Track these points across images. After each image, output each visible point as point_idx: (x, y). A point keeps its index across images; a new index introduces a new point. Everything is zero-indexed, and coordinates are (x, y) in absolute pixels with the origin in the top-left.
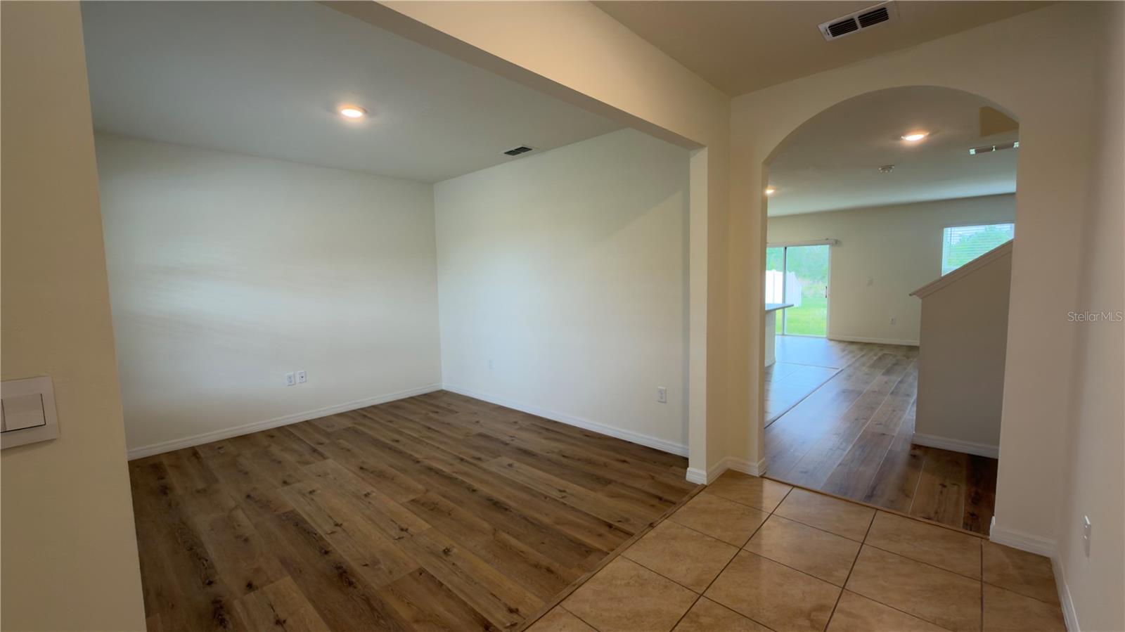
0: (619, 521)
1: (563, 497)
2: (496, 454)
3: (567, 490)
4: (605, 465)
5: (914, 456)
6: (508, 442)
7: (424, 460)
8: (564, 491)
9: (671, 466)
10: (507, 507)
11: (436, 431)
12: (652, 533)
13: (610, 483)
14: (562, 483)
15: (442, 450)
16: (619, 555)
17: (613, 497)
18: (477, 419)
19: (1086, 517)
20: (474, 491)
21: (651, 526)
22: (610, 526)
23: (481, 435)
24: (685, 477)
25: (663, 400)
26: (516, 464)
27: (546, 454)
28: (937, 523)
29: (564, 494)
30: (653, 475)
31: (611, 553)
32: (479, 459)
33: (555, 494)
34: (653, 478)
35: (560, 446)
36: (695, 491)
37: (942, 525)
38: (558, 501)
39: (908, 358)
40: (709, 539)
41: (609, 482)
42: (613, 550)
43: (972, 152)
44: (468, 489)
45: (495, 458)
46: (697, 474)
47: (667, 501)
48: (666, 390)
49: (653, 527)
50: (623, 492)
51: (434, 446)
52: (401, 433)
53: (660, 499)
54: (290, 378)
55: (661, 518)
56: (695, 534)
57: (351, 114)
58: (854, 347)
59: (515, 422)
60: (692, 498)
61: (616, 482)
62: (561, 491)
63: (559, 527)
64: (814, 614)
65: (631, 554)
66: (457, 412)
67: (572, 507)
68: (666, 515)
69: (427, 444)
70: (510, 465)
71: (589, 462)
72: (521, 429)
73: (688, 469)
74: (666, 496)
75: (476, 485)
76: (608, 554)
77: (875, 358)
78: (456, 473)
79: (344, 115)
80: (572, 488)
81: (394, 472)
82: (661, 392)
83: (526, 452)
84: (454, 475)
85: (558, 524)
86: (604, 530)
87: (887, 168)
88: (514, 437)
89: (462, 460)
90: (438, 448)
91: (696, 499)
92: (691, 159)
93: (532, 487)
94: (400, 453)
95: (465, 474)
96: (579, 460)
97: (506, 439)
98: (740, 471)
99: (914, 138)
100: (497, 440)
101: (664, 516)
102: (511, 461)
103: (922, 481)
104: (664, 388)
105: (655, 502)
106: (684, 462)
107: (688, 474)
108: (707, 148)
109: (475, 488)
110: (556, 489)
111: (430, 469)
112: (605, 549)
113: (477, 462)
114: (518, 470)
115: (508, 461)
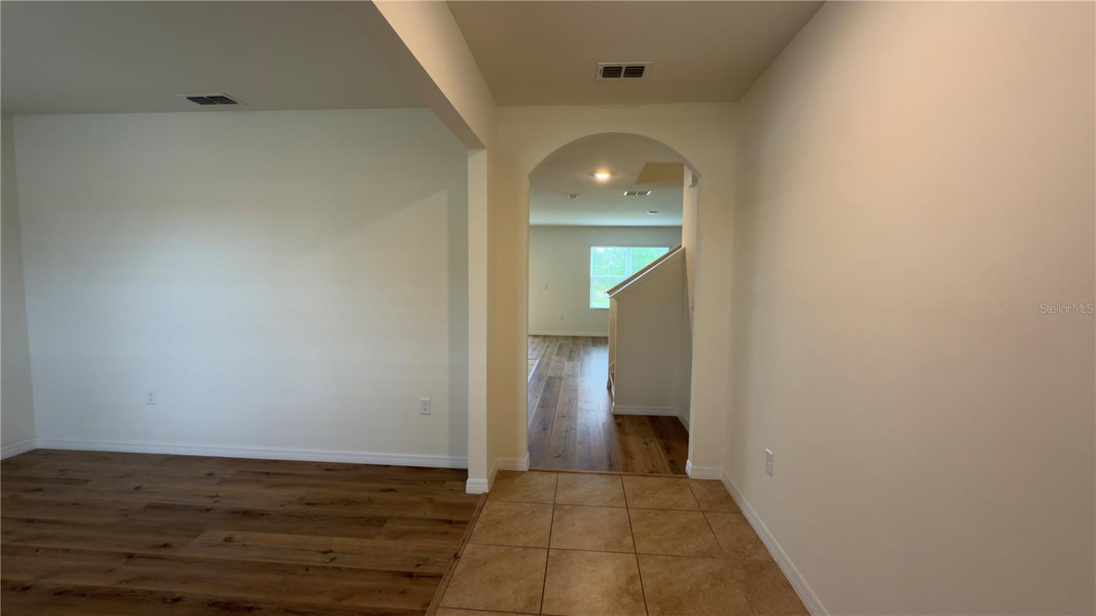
0: (418, 565)
1: (333, 560)
2: (194, 531)
3: (332, 548)
4: (370, 501)
5: (619, 425)
6: (209, 506)
8: (330, 551)
9: (445, 482)
10: (251, 605)
11: (46, 522)
12: (460, 566)
13: (385, 522)
14: (322, 541)
15: (80, 552)
16: (438, 607)
17: (397, 537)
18: (137, 485)
19: (767, 449)
20: (177, 600)
21: (456, 557)
22: (410, 575)
23: (153, 508)
24: (465, 490)
25: (427, 412)
26: (238, 535)
27: (282, 508)
28: (658, 475)
29: (331, 555)
30: (431, 497)
31: (429, 609)
32: (166, 546)
33: (319, 560)
34: (431, 501)
35: (297, 492)
36: (481, 502)
37: (662, 475)
38: (328, 568)
39: (577, 346)
40: (517, 550)
41: (383, 521)
42: (428, 605)
43: (626, 193)
44: (164, 600)
45: (195, 536)
46: (477, 483)
47: (458, 522)
48: (430, 400)
49: (458, 558)
50: (405, 527)
51: (56, 550)
53: (450, 522)
55: (462, 545)
56: (502, 549)
58: (537, 340)
59: (210, 475)
60: (481, 510)
61: (392, 518)
62: (325, 553)
63: (344, 603)
64: (630, 587)
65: (450, 600)
66: (86, 481)
67: (351, 569)
68: (465, 539)
70: (228, 540)
71: (348, 502)
72: (224, 481)
73: (468, 481)
74: (456, 518)
75: (178, 590)
76: (425, 612)
77: (557, 348)
78: (127, 582)
80: (338, 542)
82: (424, 403)
83: (247, 514)
84: (124, 586)
85: (340, 600)
86: (404, 583)
87: (573, 196)
88: (217, 496)
89: (130, 556)
90: (67, 550)
91: (485, 511)
92: (469, 159)
93: (281, 562)
95: (145, 578)
96: (332, 503)
97: (207, 503)
98: (510, 469)
99: (603, 176)
100: (186, 508)
101: (463, 541)
102: (227, 534)
103: (634, 443)
104: (428, 399)
105: (446, 527)
106: (461, 474)
107: (467, 486)
108: (486, 150)
109: (177, 596)
110: (318, 552)
111: (61, 593)
112: (417, 608)
113: (162, 552)
114: (246, 543)
115: (221, 535)
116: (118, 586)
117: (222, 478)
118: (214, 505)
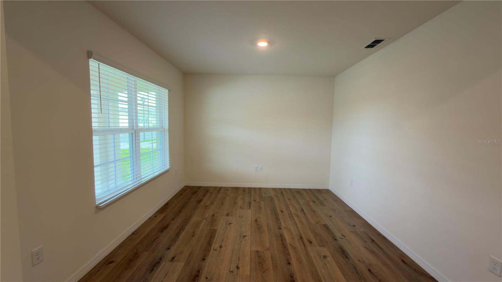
2: (322, 244)
6: (337, 238)
7: (284, 229)
11: (304, 213)
18: (332, 215)
23: (325, 226)
26: (330, 259)
27: (357, 262)
32: (311, 242)
35: (373, 260)
45: (320, 246)
51: (295, 222)
52: (287, 207)
54: (256, 168)
57: (263, 44)
59: (354, 226)
69: (294, 219)
70: (325, 257)
72: (355, 233)
75: (294, 261)
78: (291, 246)
79: (260, 46)
81: (266, 229)
83: (343, 252)
88: (344, 236)
89: (301, 238)
90: (296, 225)
94: (277, 219)
95: (295, 249)
97: (338, 235)
113: (307, 243)
114: (327, 264)
115: (327, 253)
116: (288, 245)
117: (355, 230)
118: (340, 239)
